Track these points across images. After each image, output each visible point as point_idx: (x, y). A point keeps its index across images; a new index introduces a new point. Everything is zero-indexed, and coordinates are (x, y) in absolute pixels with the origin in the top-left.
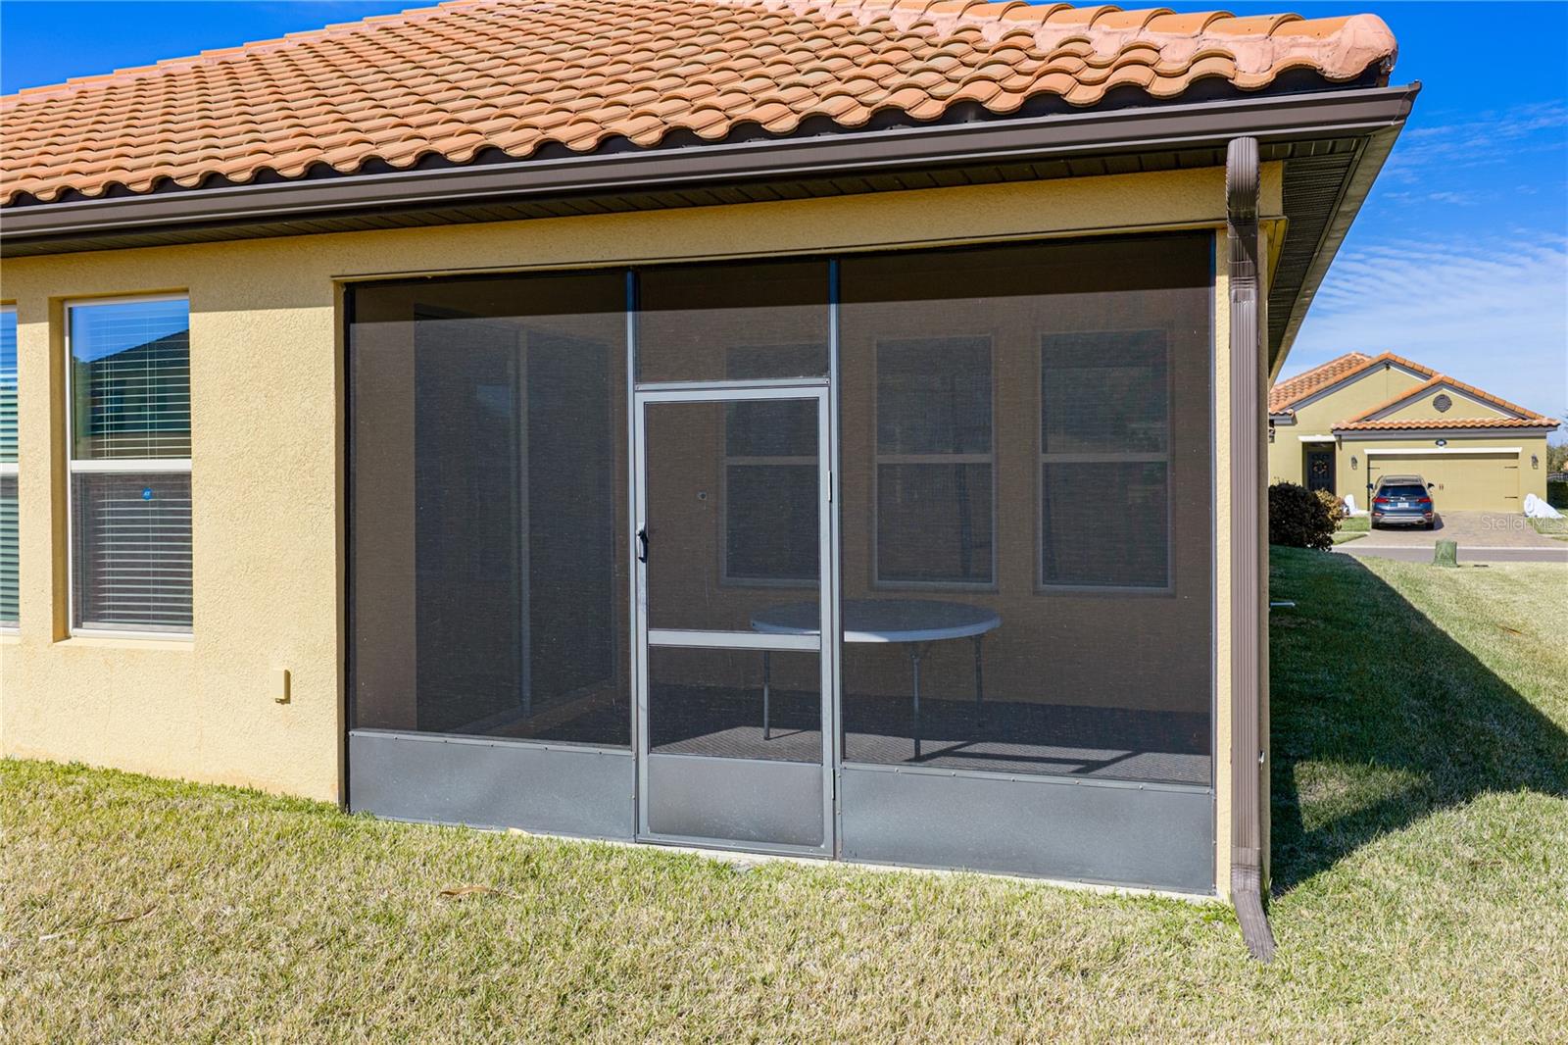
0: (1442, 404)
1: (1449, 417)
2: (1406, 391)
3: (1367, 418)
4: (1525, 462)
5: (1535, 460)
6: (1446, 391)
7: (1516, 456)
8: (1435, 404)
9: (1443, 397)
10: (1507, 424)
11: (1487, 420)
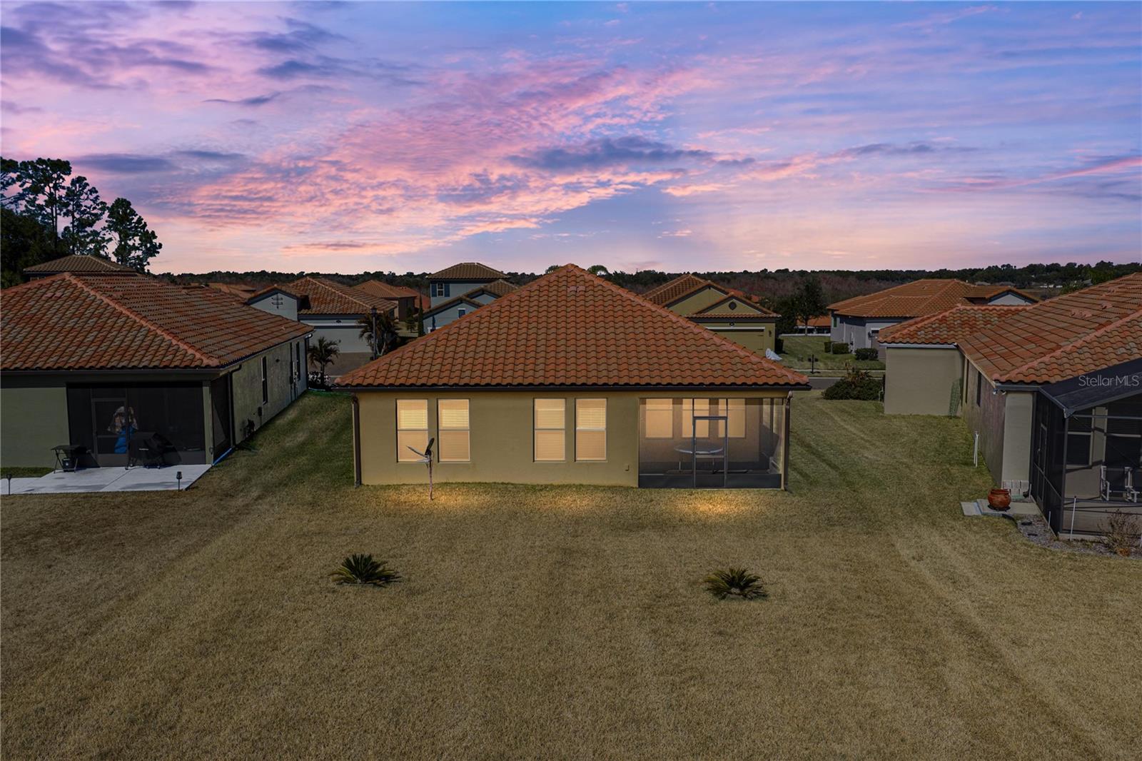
0: (733, 306)
1: (735, 313)
2: (717, 300)
3: (700, 312)
4: (766, 334)
5: (770, 333)
6: (734, 300)
7: (762, 330)
8: (730, 306)
9: (733, 303)
10: (759, 316)
11: (751, 314)
